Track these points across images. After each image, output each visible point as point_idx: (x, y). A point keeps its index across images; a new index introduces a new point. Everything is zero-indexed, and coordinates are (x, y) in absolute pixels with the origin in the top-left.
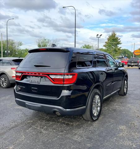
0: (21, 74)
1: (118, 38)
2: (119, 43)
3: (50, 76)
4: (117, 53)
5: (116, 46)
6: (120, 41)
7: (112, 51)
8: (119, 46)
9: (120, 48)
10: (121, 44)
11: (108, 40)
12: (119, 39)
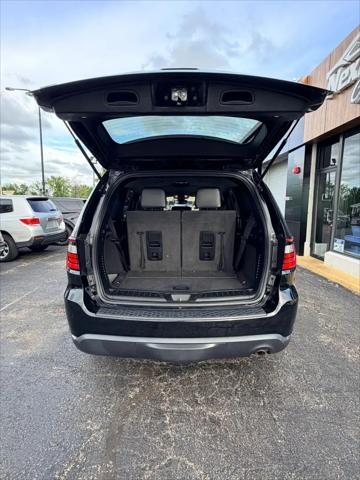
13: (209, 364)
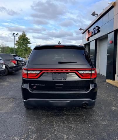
0: (40, 71)
1: (28, 38)
2: (29, 43)
3: (79, 71)
4: (28, 51)
5: (27, 45)
6: (30, 41)
7: (23, 49)
8: (29, 45)
9: (30, 47)
10: (31, 43)
11: (19, 39)
12: (29, 40)
13: (69, 114)
